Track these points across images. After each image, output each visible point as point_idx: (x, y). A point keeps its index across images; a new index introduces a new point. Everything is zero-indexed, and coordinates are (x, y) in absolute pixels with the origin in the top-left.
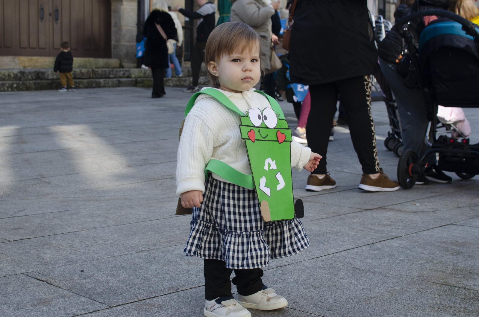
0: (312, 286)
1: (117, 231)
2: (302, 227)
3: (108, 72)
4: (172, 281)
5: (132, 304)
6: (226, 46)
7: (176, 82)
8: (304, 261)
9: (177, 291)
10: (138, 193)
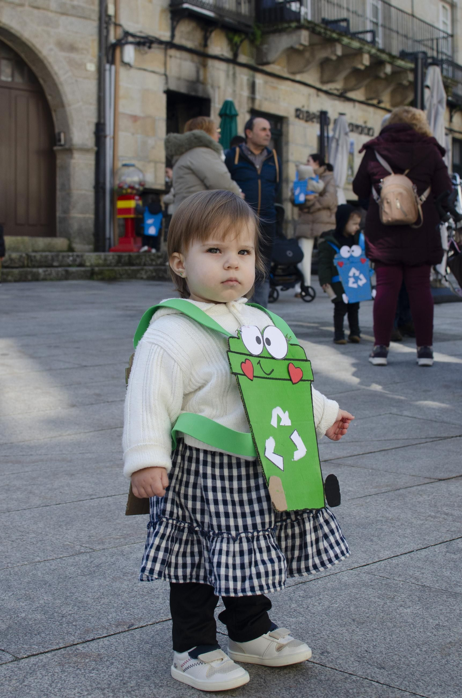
0: (354, 620)
1: (44, 517)
2: (335, 524)
3: (50, 258)
4: (124, 610)
5: (53, 653)
6: (198, 228)
7: (152, 273)
8: (340, 573)
9: (130, 628)
10: (83, 450)
